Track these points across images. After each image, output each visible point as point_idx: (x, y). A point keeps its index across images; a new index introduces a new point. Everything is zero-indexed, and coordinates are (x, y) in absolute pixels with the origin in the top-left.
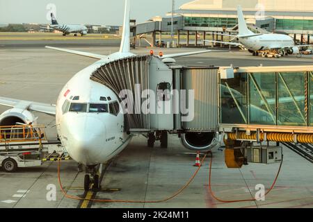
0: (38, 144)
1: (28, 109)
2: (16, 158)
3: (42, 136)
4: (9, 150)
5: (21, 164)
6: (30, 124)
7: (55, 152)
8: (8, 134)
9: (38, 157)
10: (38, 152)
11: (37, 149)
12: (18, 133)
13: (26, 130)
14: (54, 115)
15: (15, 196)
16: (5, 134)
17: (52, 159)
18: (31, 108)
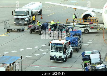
0: (96, 24)
1: (93, 11)
2: (89, 29)
3: (98, 21)
4: (86, 26)
5: (90, 31)
6: (94, 17)
7: (102, 27)
8: (86, 20)
9: (96, 28)
10: (96, 27)
11: (96, 26)
12: (89, 20)
13: (92, 19)
14: (102, 13)
15: (88, 43)
16: (85, 20)
17: (101, 29)
18: (94, 11)
